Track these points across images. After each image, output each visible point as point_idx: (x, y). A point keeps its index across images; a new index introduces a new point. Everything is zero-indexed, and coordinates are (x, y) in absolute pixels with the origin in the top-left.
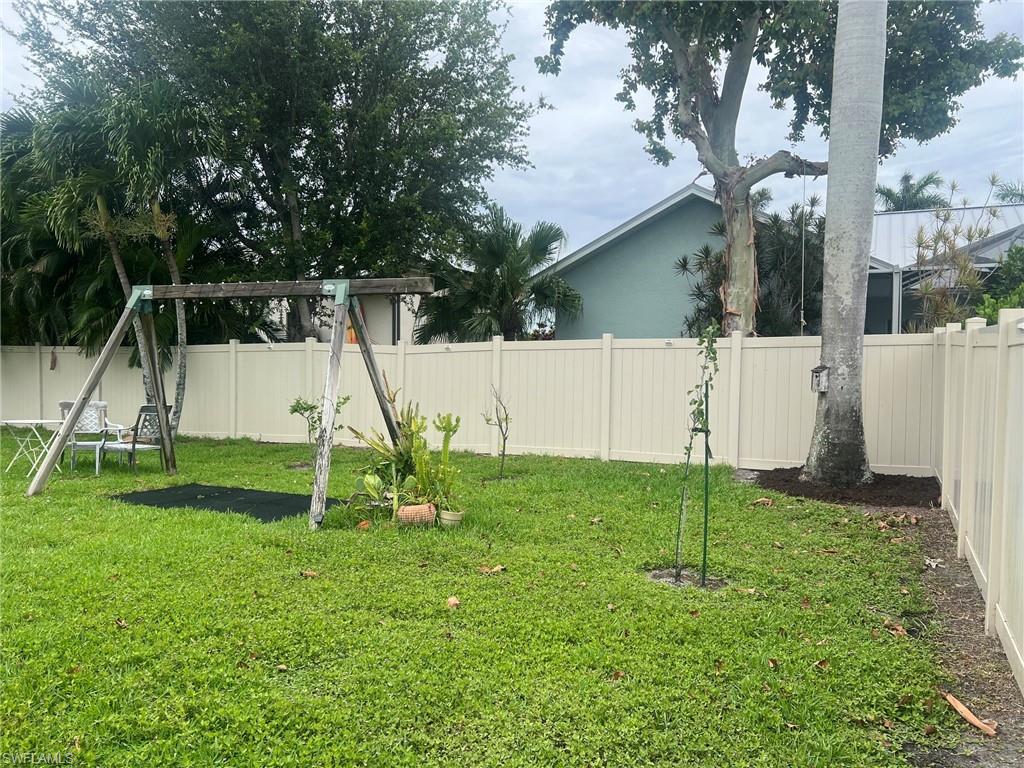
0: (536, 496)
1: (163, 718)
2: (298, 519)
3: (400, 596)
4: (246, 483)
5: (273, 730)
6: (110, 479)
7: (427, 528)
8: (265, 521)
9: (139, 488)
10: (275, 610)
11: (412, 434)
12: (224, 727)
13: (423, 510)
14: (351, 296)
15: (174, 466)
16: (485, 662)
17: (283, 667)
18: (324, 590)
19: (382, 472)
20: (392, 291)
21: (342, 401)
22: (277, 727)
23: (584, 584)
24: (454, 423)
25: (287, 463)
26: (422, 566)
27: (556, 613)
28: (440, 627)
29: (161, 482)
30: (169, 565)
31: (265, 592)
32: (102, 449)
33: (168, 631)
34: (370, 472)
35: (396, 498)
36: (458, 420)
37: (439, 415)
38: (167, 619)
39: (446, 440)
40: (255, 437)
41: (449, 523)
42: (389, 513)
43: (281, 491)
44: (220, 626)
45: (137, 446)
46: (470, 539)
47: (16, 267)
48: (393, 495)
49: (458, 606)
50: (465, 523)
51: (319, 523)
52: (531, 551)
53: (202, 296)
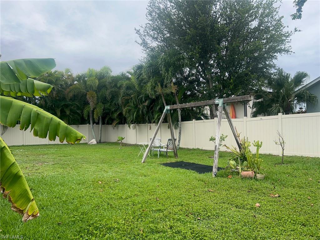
0: (296, 171)
1: (163, 227)
2: (209, 173)
3: (239, 201)
4: (196, 162)
5: (193, 237)
6: (162, 159)
7: (251, 179)
8: (200, 173)
9: (168, 162)
10: (199, 200)
11: (246, 148)
12: (179, 233)
13: (250, 173)
14: (224, 104)
15: (177, 156)
16: (267, 227)
17: (199, 218)
18: (215, 196)
19: (236, 160)
20: (237, 101)
21: (225, 137)
22: (194, 236)
23: (312, 204)
24: (260, 144)
25: (209, 156)
26: (248, 192)
27: (298, 214)
28: (252, 213)
29: (173, 160)
30: (172, 184)
31: (197, 195)
32: (159, 151)
33: (169, 203)
34: (232, 160)
35: (240, 169)
36: (261, 143)
37: (254, 141)
38: (169, 199)
39: (258, 150)
40: (201, 148)
41: (260, 178)
42: (238, 173)
43: (206, 165)
44: (183, 203)
45: (168, 150)
46: (267, 184)
47: (141, 104)
48: (239, 167)
49: (260, 207)
50: (266, 178)
51: (215, 175)
52: (291, 190)
53: (182, 107)
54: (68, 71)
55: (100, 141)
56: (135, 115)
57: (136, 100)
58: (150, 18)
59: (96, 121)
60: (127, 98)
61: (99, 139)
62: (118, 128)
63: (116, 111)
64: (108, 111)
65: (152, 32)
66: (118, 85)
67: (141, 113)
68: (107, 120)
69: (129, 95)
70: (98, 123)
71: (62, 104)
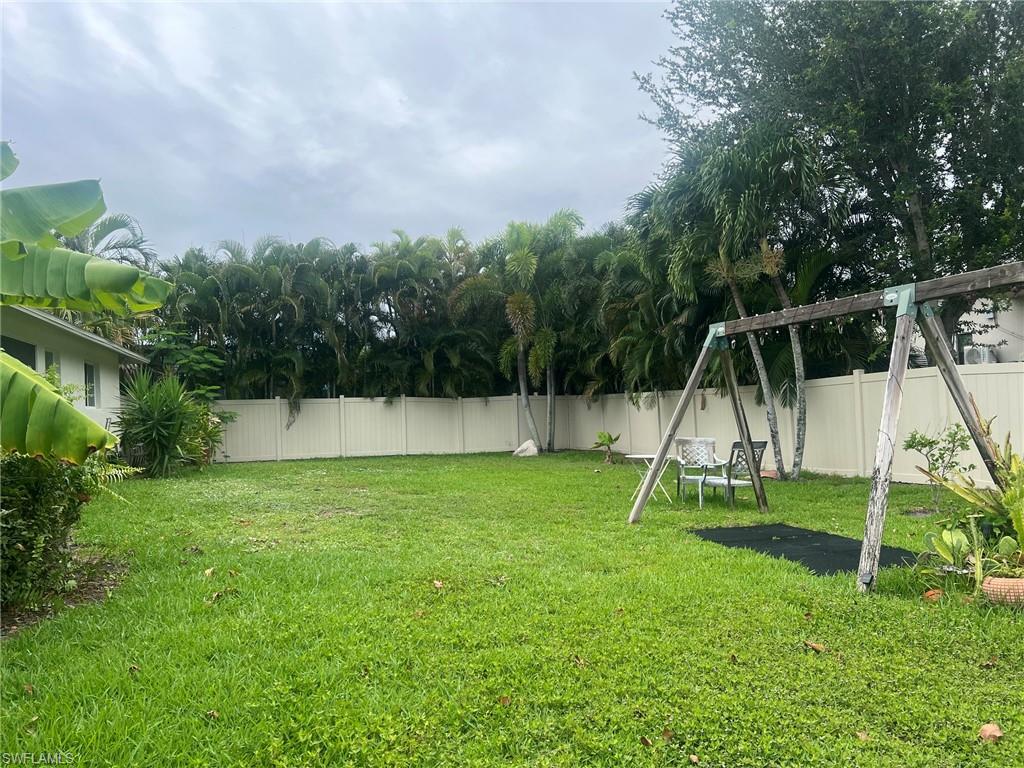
4: (837, 527)
13: (1020, 586)
14: (918, 303)
17: (694, 758)
20: (969, 289)
25: (905, 507)
32: (703, 483)
34: (949, 526)
35: (980, 565)
42: (969, 583)
45: (732, 482)
47: (667, 322)
48: (976, 561)
51: (868, 585)
53: (767, 326)
54: (455, 235)
55: (549, 444)
56: (647, 360)
57: (650, 312)
58: (687, 29)
59: (536, 383)
60: (621, 305)
61: (548, 439)
62: (603, 406)
63: (593, 350)
64: (571, 352)
65: (695, 77)
66: (597, 267)
67: (666, 354)
68: (567, 379)
69: (630, 296)
70: (543, 392)
71: (439, 337)
